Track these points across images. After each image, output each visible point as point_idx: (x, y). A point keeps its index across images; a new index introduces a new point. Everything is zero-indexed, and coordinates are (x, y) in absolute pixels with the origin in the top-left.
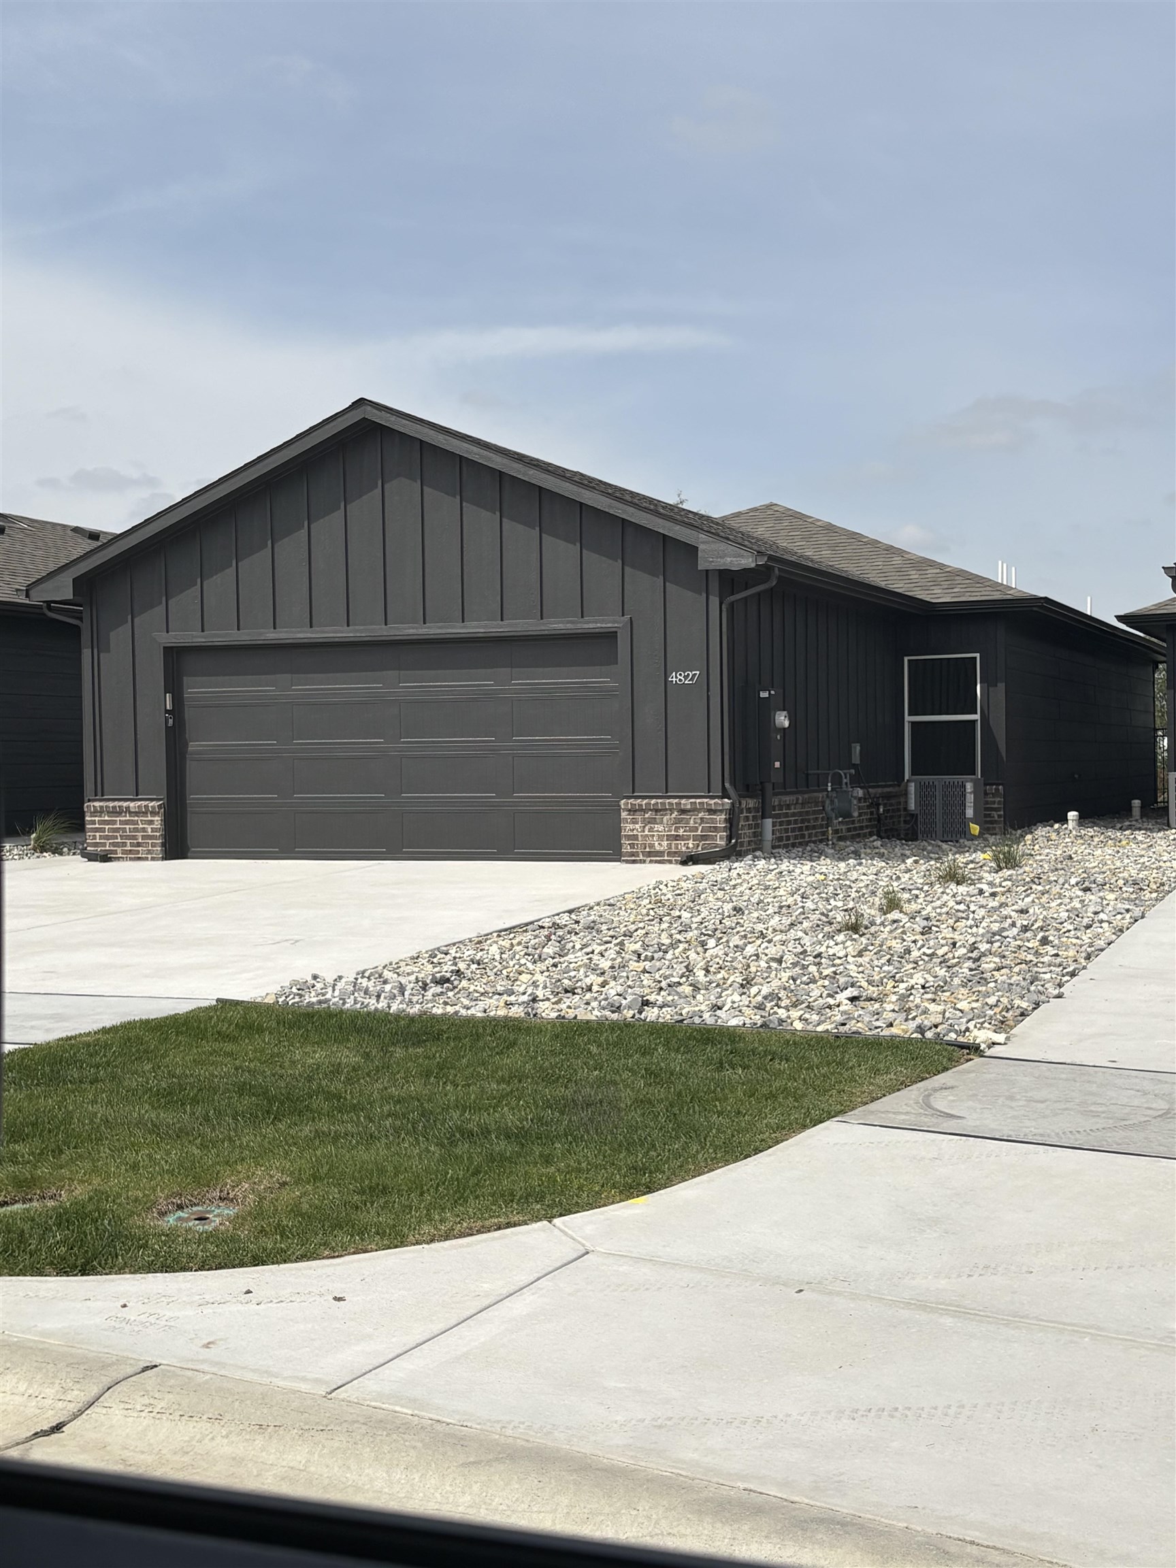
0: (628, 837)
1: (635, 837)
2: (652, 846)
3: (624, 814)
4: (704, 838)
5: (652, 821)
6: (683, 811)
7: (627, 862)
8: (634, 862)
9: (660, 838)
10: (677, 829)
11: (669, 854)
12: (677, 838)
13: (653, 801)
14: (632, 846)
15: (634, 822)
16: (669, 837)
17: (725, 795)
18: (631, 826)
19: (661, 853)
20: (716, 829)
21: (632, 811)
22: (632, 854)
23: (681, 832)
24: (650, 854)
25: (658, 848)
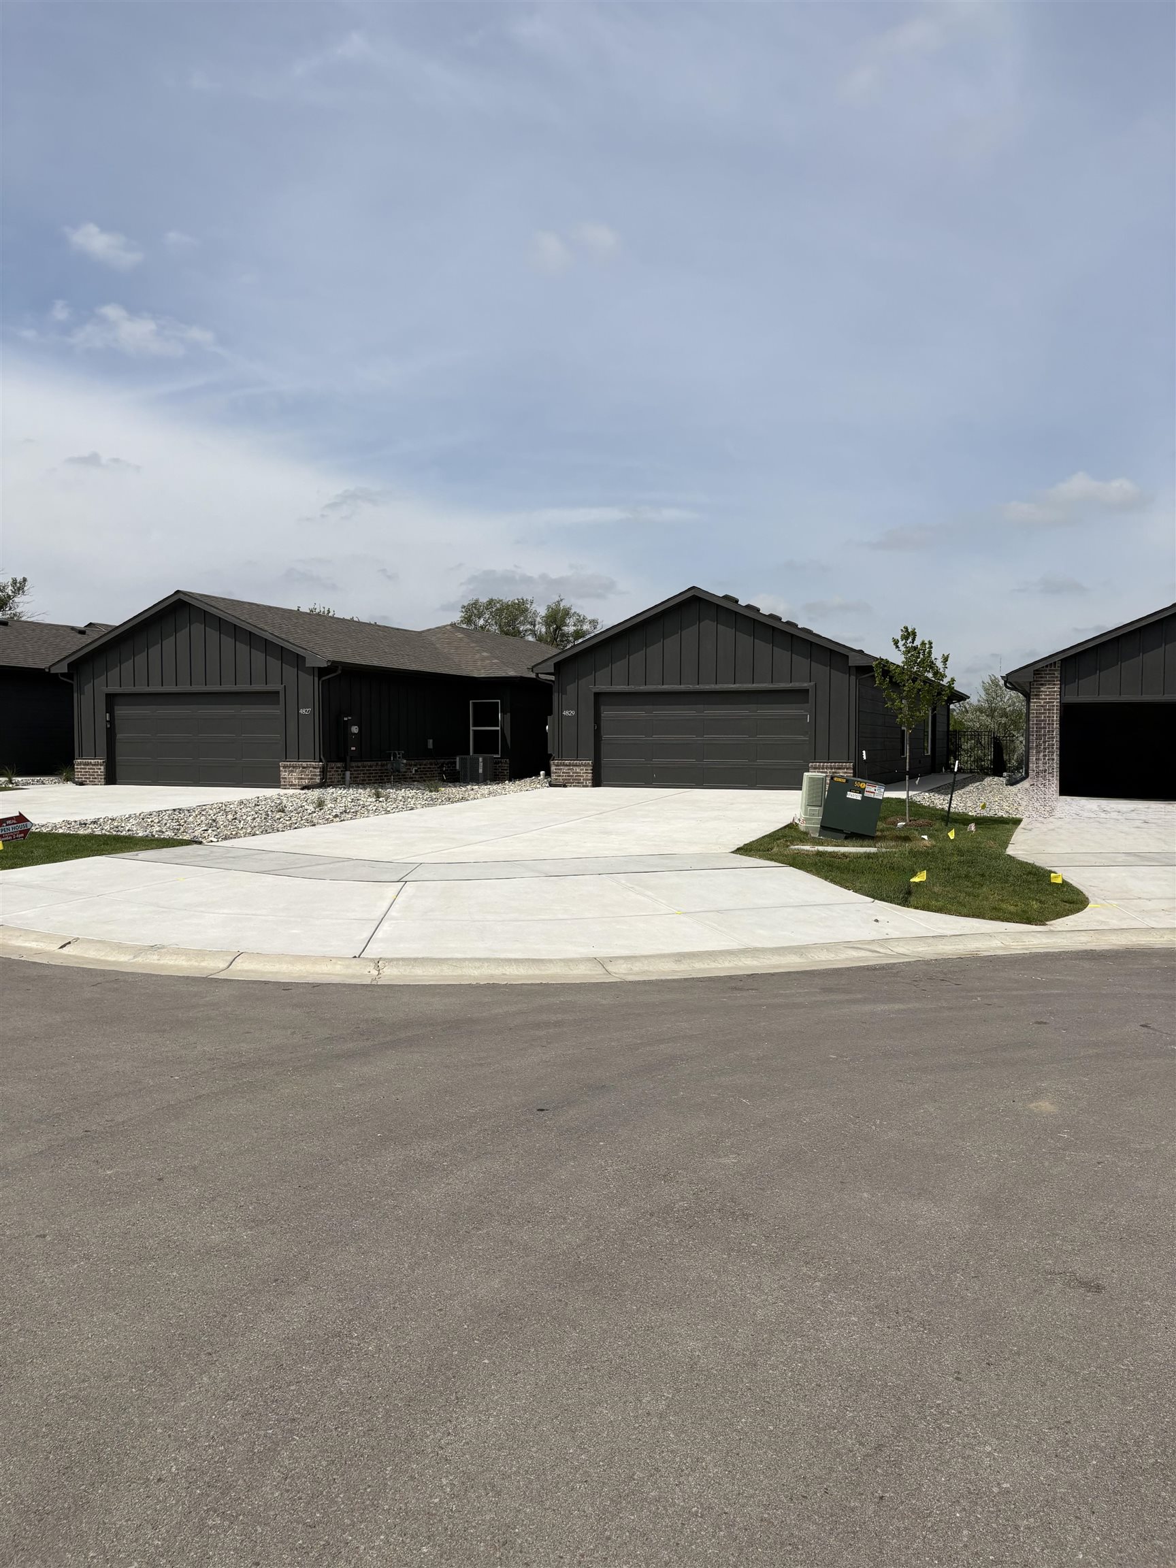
0: (283, 778)
1: (285, 778)
2: (292, 782)
3: (281, 768)
4: (311, 779)
5: (292, 771)
6: (304, 768)
7: (282, 788)
8: (285, 788)
9: (295, 779)
10: (302, 775)
11: (299, 785)
12: (301, 778)
13: (292, 763)
14: (284, 782)
15: (285, 772)
16: (299, 778)
17: (321, 761)
18: (284, 774)
19: (295, 785)
20: (316, 775)
21: (284, 767)
22: (285, 785)
23: (303, 776)
24: (291, 785)
25: (294, 783)
